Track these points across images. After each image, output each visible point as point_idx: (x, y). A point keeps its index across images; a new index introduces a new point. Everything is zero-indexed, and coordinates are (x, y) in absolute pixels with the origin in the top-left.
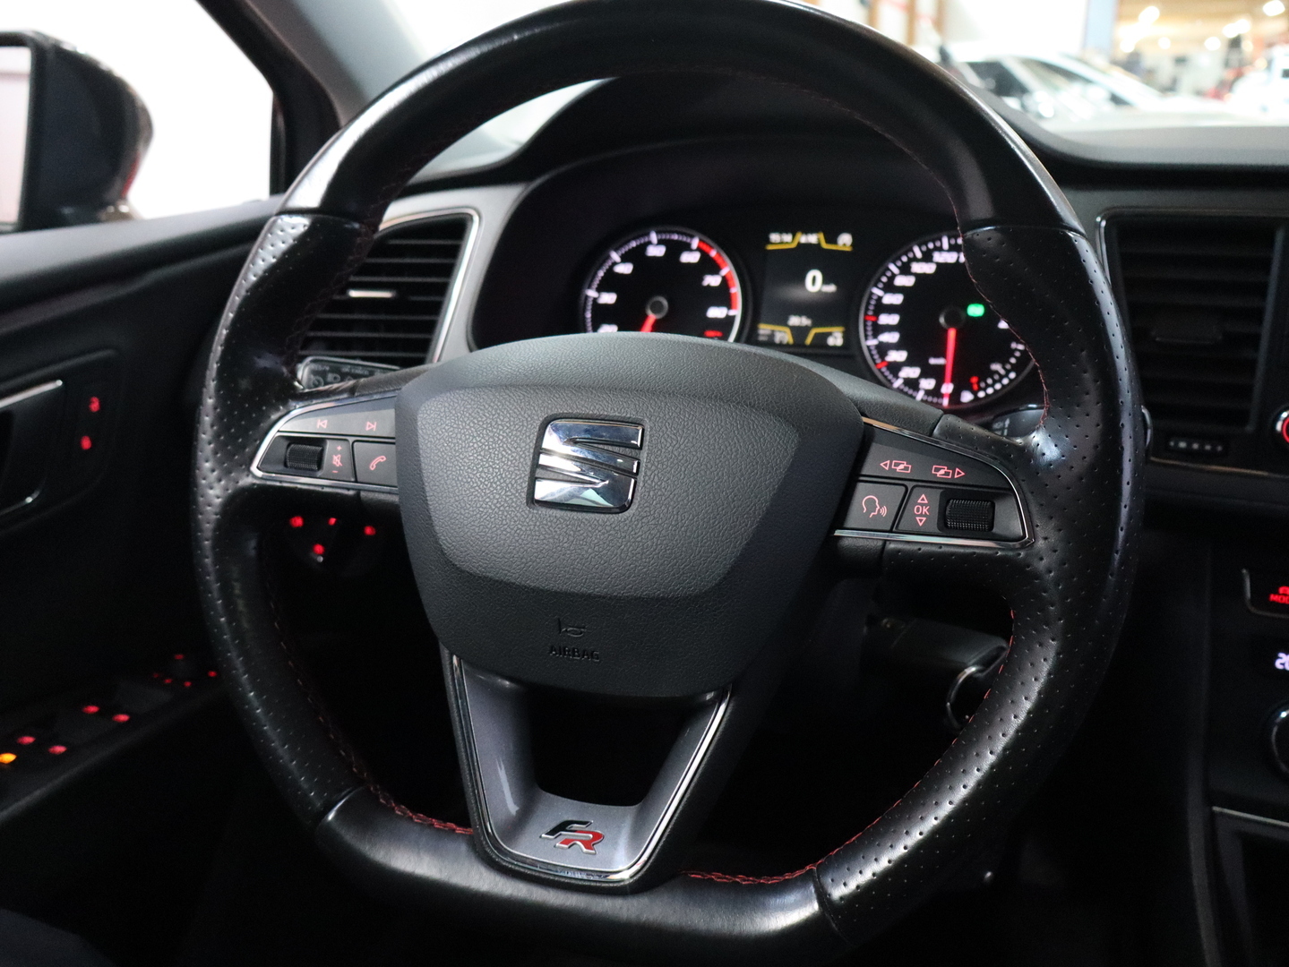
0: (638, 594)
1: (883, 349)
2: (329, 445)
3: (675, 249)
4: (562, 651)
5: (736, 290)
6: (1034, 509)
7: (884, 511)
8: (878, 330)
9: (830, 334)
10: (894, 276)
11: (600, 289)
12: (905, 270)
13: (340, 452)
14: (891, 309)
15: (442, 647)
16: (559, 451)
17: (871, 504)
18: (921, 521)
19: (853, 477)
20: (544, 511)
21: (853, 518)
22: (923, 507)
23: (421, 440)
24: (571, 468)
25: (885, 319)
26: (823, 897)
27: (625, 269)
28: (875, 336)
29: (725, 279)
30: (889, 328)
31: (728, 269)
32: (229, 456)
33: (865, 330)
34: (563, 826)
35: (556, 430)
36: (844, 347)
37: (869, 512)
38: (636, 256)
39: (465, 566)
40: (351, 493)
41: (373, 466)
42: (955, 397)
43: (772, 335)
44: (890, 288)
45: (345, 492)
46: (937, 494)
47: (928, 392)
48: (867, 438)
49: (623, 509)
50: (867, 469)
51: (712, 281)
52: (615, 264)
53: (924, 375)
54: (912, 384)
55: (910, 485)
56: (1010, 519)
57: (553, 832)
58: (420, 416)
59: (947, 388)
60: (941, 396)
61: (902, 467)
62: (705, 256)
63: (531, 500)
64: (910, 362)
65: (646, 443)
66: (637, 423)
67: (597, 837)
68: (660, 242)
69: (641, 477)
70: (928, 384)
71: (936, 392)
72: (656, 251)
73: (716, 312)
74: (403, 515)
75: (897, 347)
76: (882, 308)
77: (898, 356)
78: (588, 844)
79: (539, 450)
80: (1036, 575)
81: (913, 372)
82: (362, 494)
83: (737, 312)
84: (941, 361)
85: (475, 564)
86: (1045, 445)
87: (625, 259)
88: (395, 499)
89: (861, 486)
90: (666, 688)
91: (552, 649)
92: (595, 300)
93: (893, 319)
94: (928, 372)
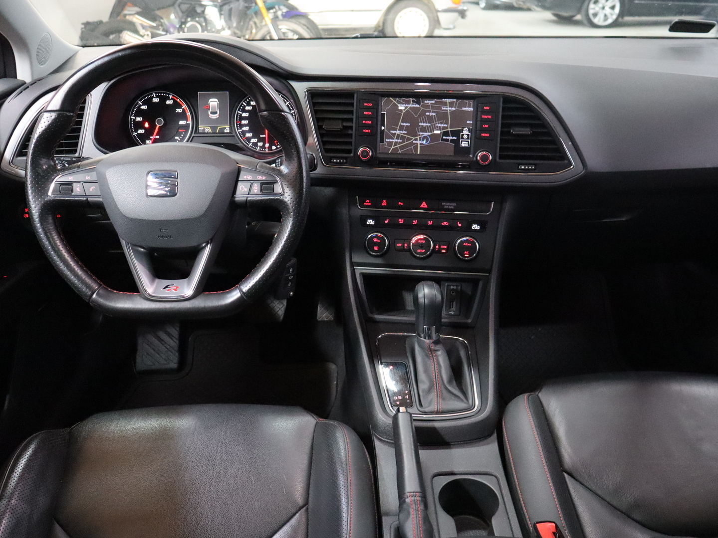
0: (182, 218)
1: (244, 133)
2: (74, 185)
3: (163, 99)
4: (162, 237)
5: (188, 114)
6: (284, 185)
7: (246, 190)
8: (241, 126)
9: (225, 128)
10: (245, 106)
11: (136, 116)
12: (249, 104)
13: (79, 187)
14: (245, 118)
15: (121, 239)
16: (152, 181)
17: (242, 188)
18: (256, 191)
19: (237, 181)
20: (151, 198)
21: (238, 192)
22: (256, 188)
23: (109, 181)
24: (156, 185)
25: (243, 122)
26: (241, 291)
27: (144, 107)
28: (241, 128)
29: (183, 109)
30: (245, 125)
31: (184, 106)
32: (40, 191)
33: (237, 127)
34: (167, 287)
35: (152, 175)
36: (230, 133)
37: (242, 190)
38: (148, 102)
39: (129, 216)
40: (85, 199)
41: (91, 190)
42: (270, 148)
43: (204, 130)
44: (244, 111)
45: (83, 199)
46: (259, 184)
47: (261, 147)
48: (239, 171)
49: (175, 195)
50: (240, 179)
51: (179, 111)
52: (140, 106)
53: (259, 141)
54: (255, 144)
55: (252, 182)
56: (278, 188)
57: (164, 289)
58: (107, 174)
59: (267, 145)
60: (265, 148)
61: (249, 177)
62: (175, 101)
63: (147, 196)
64: (253, 137)
65: (179, 177)
66: (175, 171)
67: (177, 287)
68: (157, 97)
69: (179, 186)
70: (260, 144)
71: (263, 147)
72: (155, 100)
73: (182, 123)
74: (104, 204)
75: (249, 132)
76: (242, 118)
77: (249, 135)
78: (175, 290)
79: (147, 181)
80: (285, 202)
81: (254, 140)
82: (89, 199)
83: (190, 122)
84: (264, 136)
85: (132, 215)
86: (284, 169)
87: (144, 104)
88: (100, 200)
89: (239, 184)
90: (193, 243)
91: (158, 237)
92: (134, 120)
93: (246, 122)
94: (260, 140)
